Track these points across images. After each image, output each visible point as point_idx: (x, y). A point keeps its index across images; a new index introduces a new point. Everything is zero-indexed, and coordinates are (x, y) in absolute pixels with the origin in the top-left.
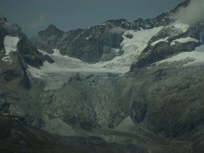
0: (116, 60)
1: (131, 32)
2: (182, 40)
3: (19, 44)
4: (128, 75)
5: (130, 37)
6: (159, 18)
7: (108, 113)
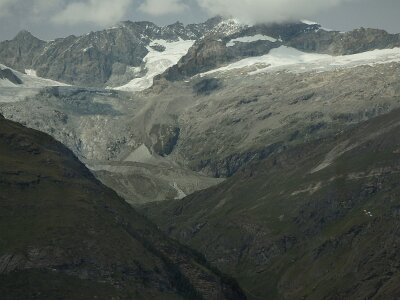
0: (133, 83)
1: (161, 42)
2: (247, 40)
5: (160, 49)
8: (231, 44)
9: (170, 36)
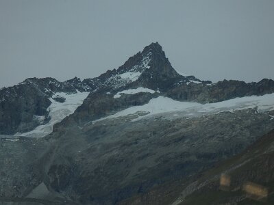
1: (62, 95)
4: (48, 136)
5: (61, 100)
8: (117, 96)
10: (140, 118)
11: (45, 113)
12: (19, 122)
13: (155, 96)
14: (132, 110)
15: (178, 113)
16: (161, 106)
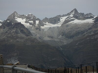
0: (59, 24)
1: (62, 17)
2: (72, 19)
3: (39, 22)
4: (61, 26)
5: (62, 18)
6: (68, 14)
7: (56, 35)
8: (70, 19)
9: (63, 16)
10: (73, 23)
11: (60, 21)
12: (56, 22)
13: (75, 19)
14: (72, 22)
15: (78, 23)
16: (76, 21)
